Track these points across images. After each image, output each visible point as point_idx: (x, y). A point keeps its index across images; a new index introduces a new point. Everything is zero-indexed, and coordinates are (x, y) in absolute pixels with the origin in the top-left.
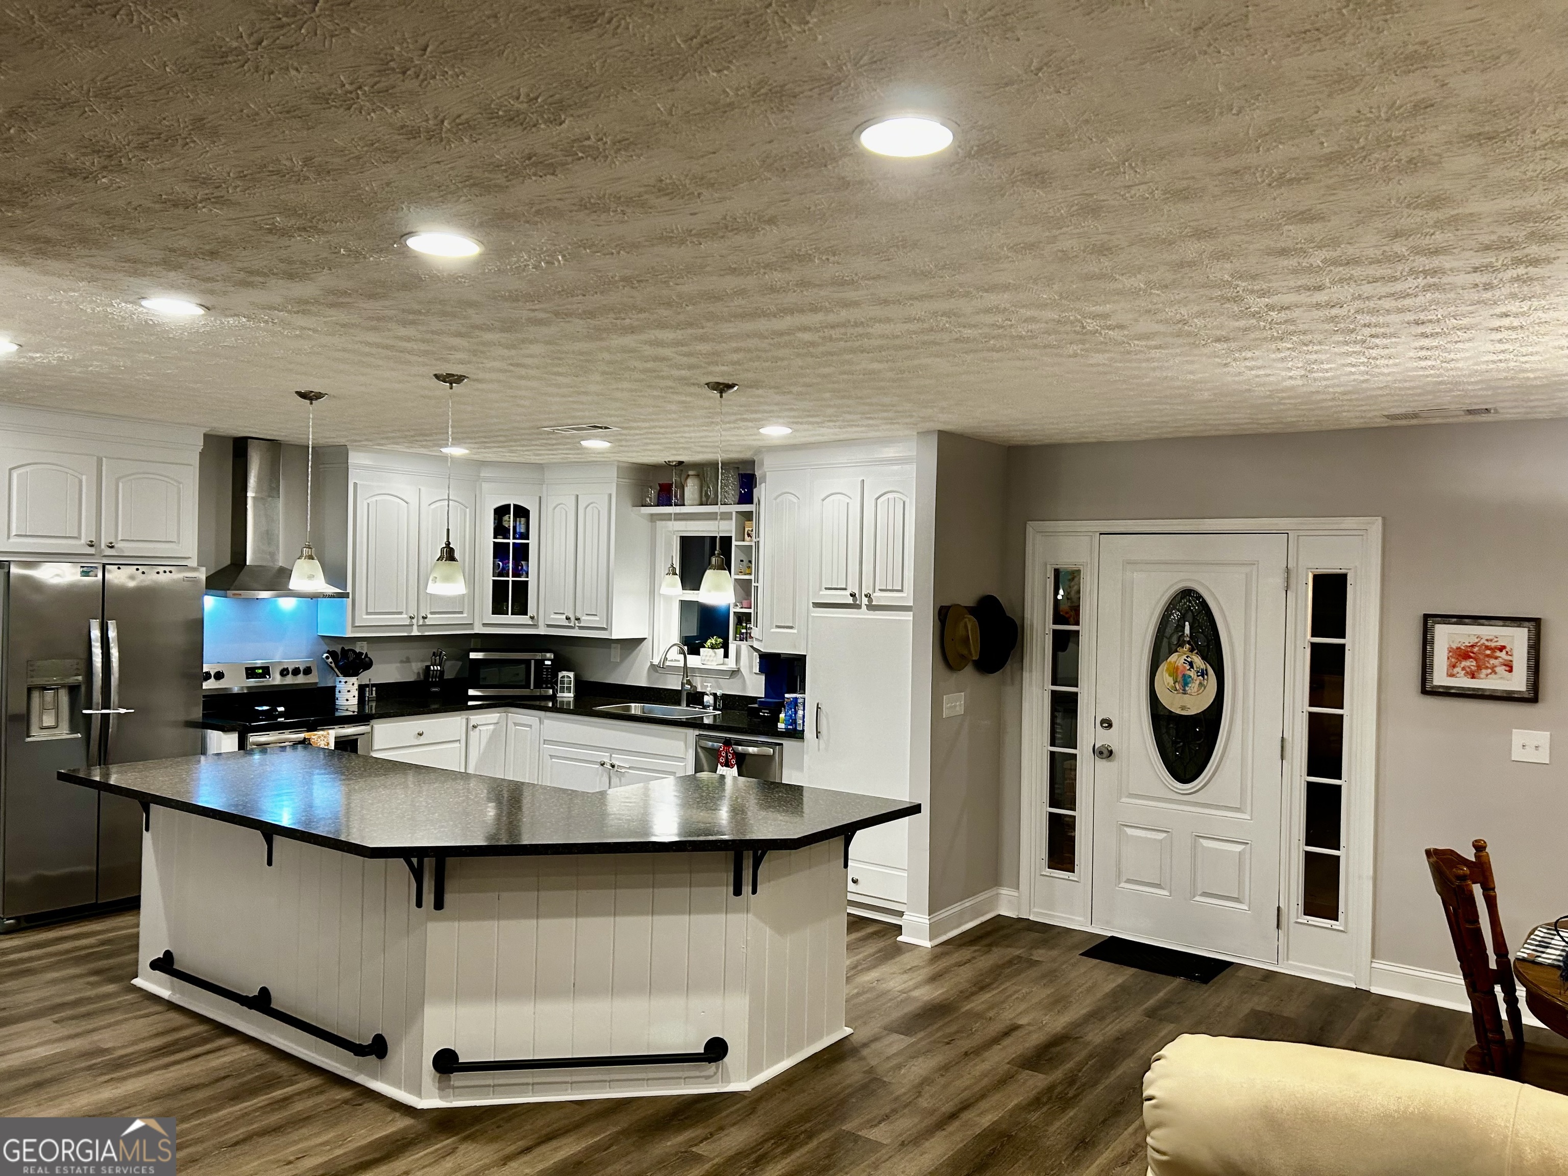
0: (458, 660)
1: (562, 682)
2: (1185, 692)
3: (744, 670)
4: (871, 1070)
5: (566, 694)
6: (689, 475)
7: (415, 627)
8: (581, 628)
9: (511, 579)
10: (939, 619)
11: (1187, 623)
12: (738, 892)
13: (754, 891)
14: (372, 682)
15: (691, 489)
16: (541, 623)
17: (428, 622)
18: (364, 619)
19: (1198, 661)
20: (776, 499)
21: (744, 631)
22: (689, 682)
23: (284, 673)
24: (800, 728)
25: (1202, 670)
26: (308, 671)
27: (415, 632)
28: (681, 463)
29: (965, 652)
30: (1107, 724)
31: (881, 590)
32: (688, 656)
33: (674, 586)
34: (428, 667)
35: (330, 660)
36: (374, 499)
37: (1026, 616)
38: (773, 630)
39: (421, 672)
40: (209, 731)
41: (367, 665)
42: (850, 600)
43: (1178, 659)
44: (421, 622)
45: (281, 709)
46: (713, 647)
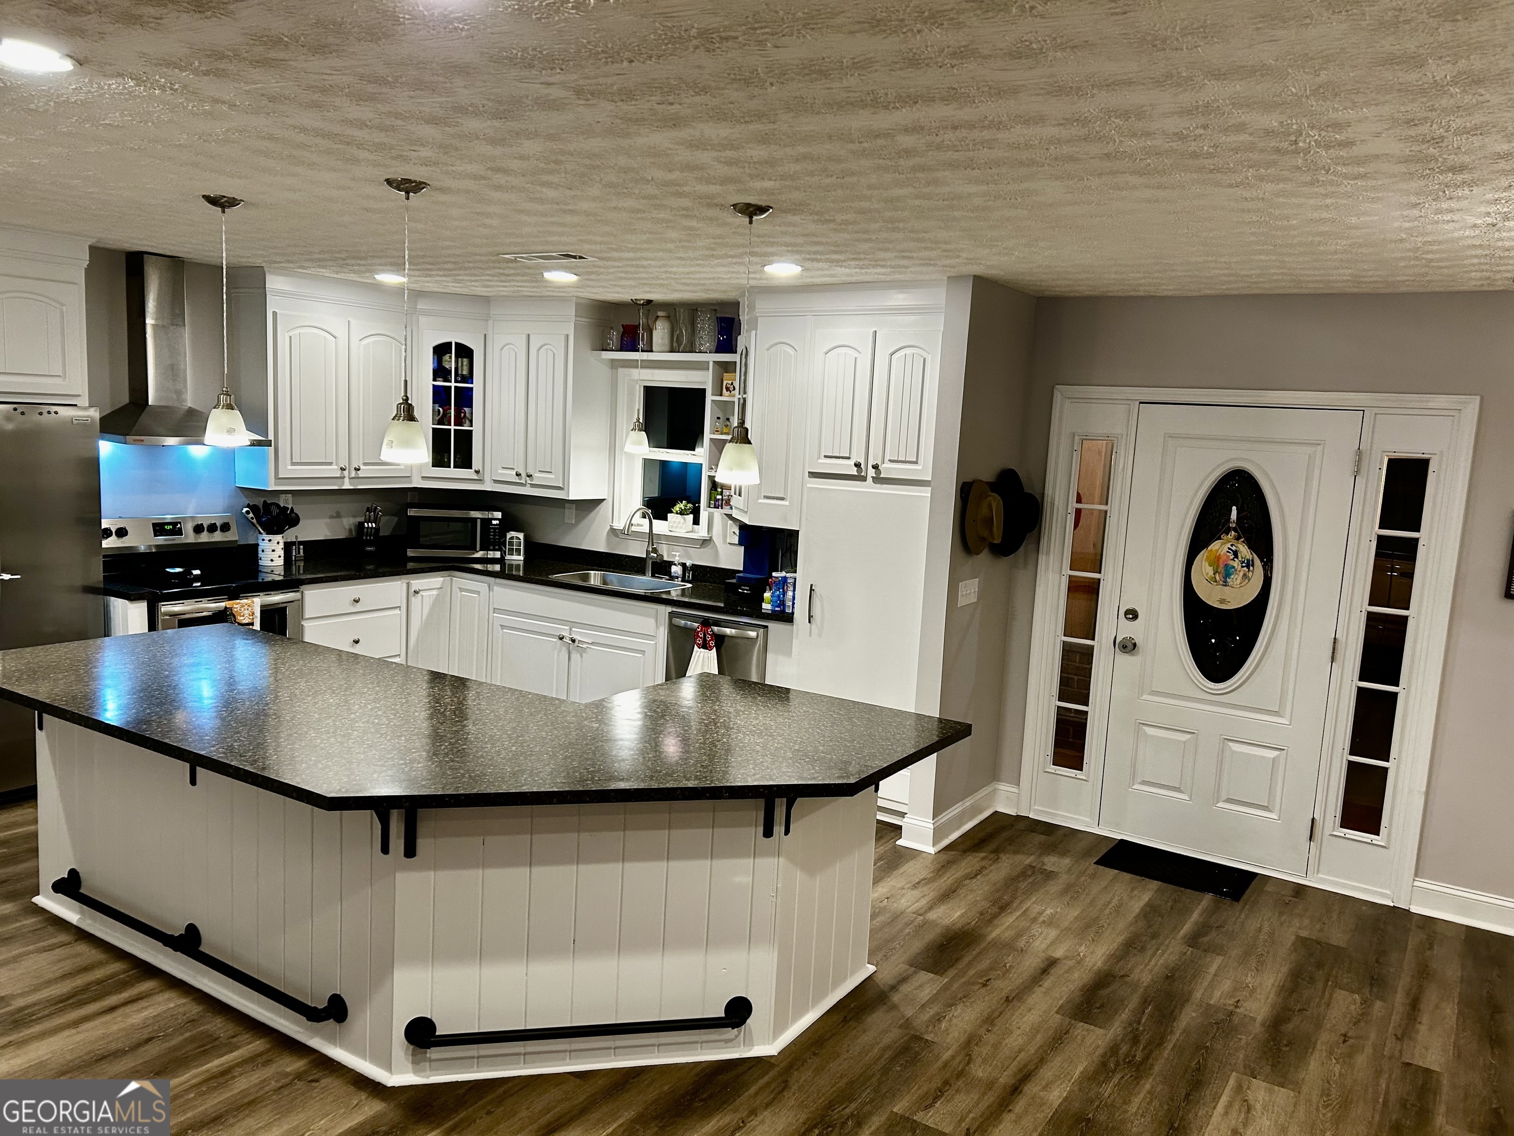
0: (393, 515)
1: (511, 544)
2: (1225, 584)
3: (717, 539)
4: (907, 1024)
5: (515, 557)
6: (658, 317)
7: (347, 480)
8: (533, 486)
9: (453, 427)
10: (961, 497)
11: (1234, 508)
12: (768, 833)
13: (787, 832)
14: (299, 540)
15: (660, 333)
16: (487, 478)
17: (361, 474)
18: (288, 470)
19: (1244, 551)
20: (768, 349)
21: (719, 497)
22: (655, 550)
23: (198, 529)
24: (788, 610)
25: (1248, 560)
26: (225, 527)
27: (347, 486)
28: (649, 302)
29: (985, 534)
30: (1132, 615)
31: (891, 461)
32: (654, 521)
33: (640, 443)
34: (361, 524)
35: (251, 515)
36: (297, 331)
37: (1046, 492)
38: (760, 501)
39: (353, 528)
40: (112, 599)
41: (294, 521)
42: (854, 471)
43: (1219, 547)
44: (353, 474)
45: (197, 572)
46: (682, 513)
